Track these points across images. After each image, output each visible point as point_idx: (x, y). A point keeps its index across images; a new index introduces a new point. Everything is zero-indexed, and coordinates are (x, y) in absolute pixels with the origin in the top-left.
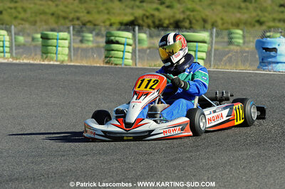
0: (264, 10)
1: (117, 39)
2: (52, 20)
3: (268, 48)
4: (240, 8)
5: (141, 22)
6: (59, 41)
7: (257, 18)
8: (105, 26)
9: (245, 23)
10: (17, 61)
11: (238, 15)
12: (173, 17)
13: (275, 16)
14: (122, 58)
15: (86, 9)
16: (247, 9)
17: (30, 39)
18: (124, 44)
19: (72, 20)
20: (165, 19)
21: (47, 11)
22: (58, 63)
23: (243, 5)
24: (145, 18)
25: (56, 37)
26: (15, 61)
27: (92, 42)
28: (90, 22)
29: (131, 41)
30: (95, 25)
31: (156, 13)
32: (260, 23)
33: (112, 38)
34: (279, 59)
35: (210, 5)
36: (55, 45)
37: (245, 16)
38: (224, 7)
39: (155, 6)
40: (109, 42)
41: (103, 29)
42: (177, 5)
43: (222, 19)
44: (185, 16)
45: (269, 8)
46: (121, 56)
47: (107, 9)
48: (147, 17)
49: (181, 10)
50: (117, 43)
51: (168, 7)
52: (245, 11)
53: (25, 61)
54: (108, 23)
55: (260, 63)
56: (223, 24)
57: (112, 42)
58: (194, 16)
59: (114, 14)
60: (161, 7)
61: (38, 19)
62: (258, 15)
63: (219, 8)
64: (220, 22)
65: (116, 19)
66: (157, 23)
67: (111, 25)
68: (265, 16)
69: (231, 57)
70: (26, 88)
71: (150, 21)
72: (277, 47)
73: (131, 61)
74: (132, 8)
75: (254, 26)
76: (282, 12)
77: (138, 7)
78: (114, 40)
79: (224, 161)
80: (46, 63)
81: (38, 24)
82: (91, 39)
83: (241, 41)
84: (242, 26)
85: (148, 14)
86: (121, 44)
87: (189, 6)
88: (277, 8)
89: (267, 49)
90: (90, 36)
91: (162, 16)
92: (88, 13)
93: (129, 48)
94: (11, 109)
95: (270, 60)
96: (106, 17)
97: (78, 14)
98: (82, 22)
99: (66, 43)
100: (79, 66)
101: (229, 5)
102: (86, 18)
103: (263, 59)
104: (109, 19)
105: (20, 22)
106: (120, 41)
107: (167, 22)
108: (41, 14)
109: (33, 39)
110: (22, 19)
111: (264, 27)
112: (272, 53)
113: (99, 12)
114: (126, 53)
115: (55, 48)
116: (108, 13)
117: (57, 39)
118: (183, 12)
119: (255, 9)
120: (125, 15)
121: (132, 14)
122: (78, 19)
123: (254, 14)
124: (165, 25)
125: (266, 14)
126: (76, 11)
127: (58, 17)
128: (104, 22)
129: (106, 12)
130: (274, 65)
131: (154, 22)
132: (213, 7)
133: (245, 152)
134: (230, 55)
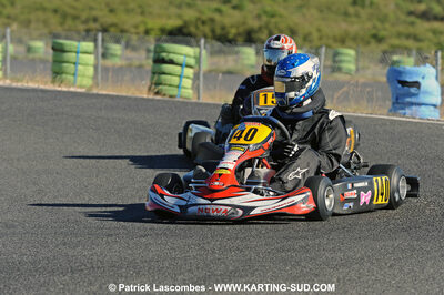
0: (384, 19)
1: (171, 56)
2: (54, 20)
3: (406, 82)
4: (346, 14)
5: (193, 29)
6: (80, 55)
7: (374, 32)
8: (137, 34)
9: (355, 39)
10: (19, 85)
11: (344, 26)
12: (244, 23)
13: (402, 28)
14: (178, 87)
15: (107, 5)
16: (357, 15)
17: (22, 49)
18: (181, 65)
19: (86, 22)
20: (232, 27)
21: (47, 5)
22: (83, 90)
23: (351, 10)
24: (199, 24)
25: (75, 50)
26: (14, 85)
27: (121, 57)
28: (114, 25)
29: (192, 61)
30: (123, 31)
31: (217, 17)
32: (379, 39)
33: (164, 55)
34: (422, 98)
35: (300, 7)
36: (74, 61)
37: (354, 28)
38: (321, 11)
39: (215, 5)
40: (159, 61)
41: (134, 37)
42: (249, 6)
43: (319, 30)
44: (263, 23)
45: (392, 16)
46: (177, 84)
47: (140, 7)
48: (204, 23)
49: (256, 12)
50: (171, 62)
51: (235, 7)
52: (354, 19)
53: (32, 85)
54: (142, 29)
55: (394, 104)
56: (320, 38)
57: (164, 61)
58: (276, 23)
59: (150, 13)
60: (225, 8)
61: (33, 17)
62: (375, 27)
63: (314, 12)
64: (315, 35)
65: (155, 24)
66: (218, 31)
67: (147, 32)
68: (385, 29)
69: (348, 93)
70: (36, 128)
71: (207, 29)
72: (420, 80)
73: (190, 91)
74: (179, 7)
75: (368, 43)
76: (412, 24)
77: (189, 5)
78: (167, 58)
79: (359, 255)
80: (65, 89)
81: (33, 25)
82: (119, 53)
83: (352, 67)
84: (349, 43)
85: (204, 17)
86: (177, 64)
87: (268, 9)
88: (403, 17)
89: (404, 83)
90: (117, 49)
91: (227, 21)
92: (112, 11)
93: (189, 72)
94: (18, 160)
95: (408, 99)
96: (139, 18)
97: (95, 13)
98: (102, 25)
99: (91, 59)
100: (117, 97)
101: (329, 8)
102: (108, 19)
103: (397, 99)
104: (144, 23)
105: (6, 21)
106: (175, 60)
107: (233, 32)
108: (37, 9)
109: (29, 49)
110: (8, 17)
111: (384, 46)
112: (413, 90)
113: (128, 11)
114: (184, 80)
115: (72, 66)
116: (142, 13)
117: (77, 53)
118: (259, 17)
119: (370, 18)
120: (169, 17)
121: (179, 16)
122: (95, 20)
123: (369, 25)
124: (231, 36)
125: (387, 26)
126: (91, 8)
127: (65, 16)
128: (136, 27)
129: (139, 10)
130: (414, 108)
131: (213, 31)
132: (305, 10)
133: (390, 243)
134: (345, 89)
